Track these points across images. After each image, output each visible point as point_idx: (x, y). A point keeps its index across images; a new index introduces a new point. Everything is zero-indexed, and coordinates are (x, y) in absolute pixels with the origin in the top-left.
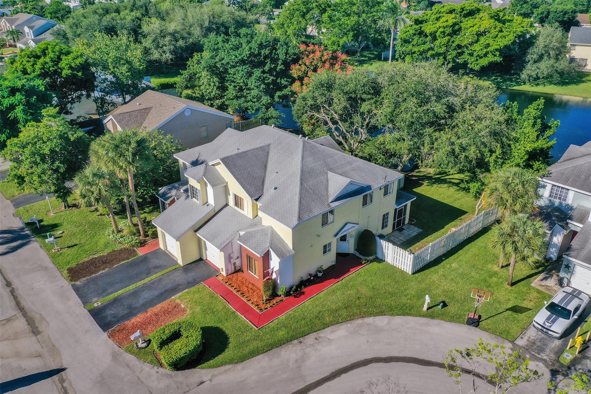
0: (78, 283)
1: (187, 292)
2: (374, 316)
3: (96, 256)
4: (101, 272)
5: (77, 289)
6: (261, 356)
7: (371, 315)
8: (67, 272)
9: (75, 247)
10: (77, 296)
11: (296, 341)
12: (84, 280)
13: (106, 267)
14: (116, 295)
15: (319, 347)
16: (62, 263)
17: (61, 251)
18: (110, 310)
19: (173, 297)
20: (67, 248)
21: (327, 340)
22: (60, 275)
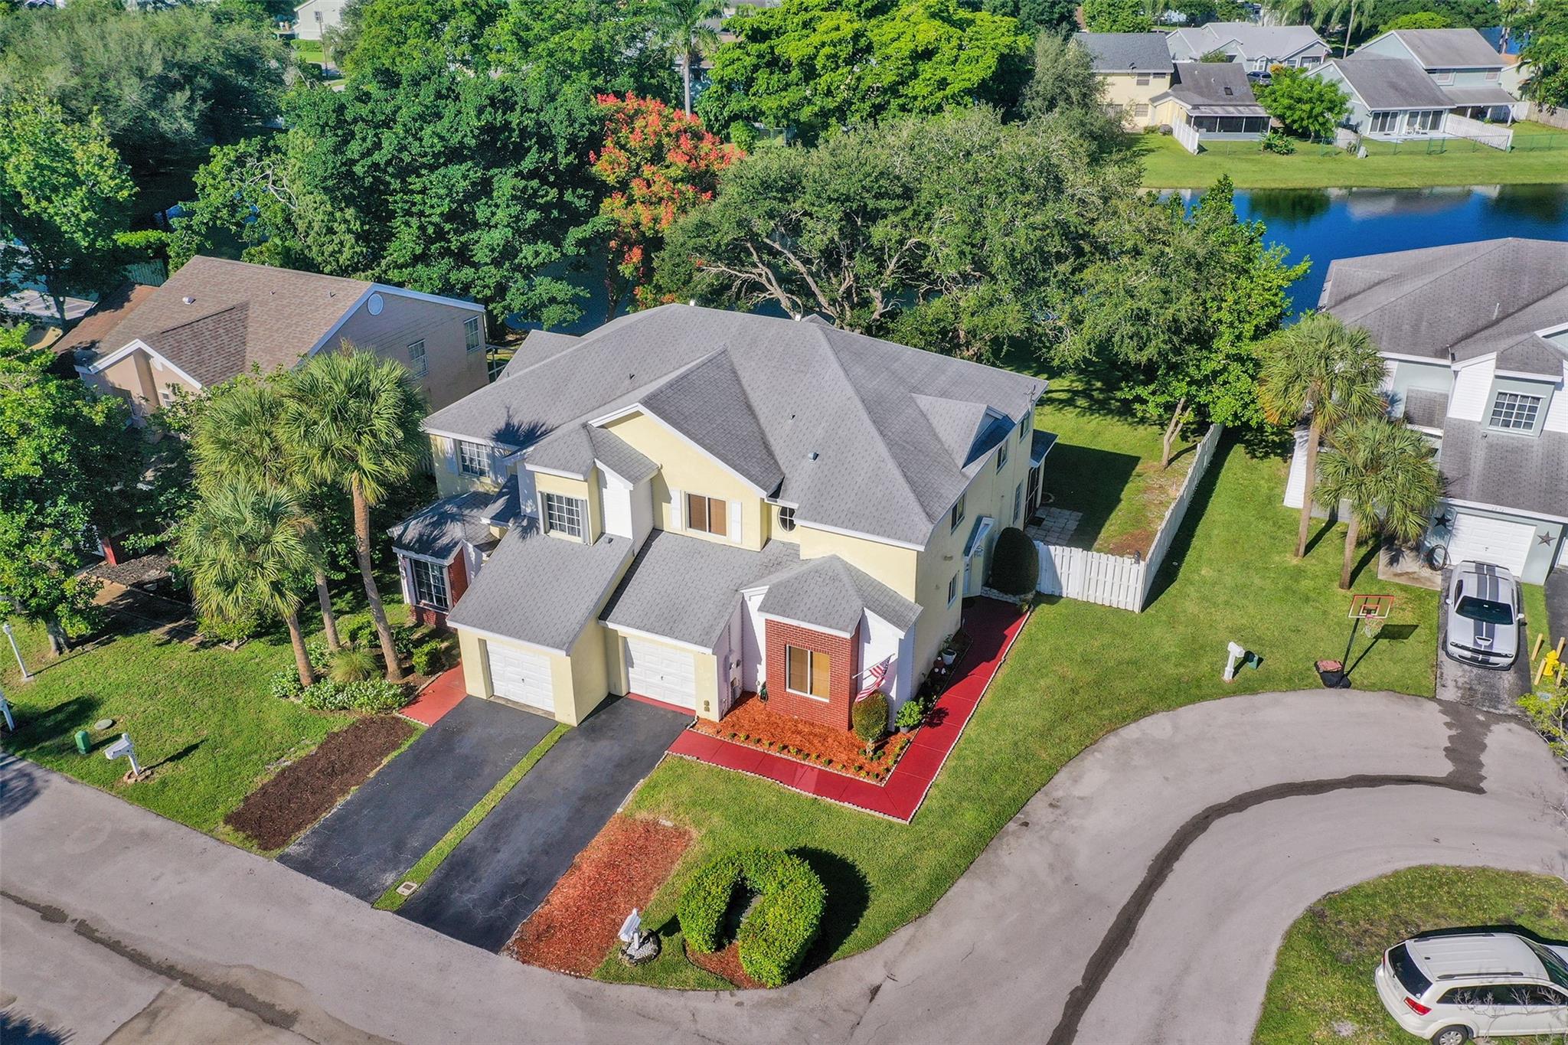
0: (292, 849)
1: (647, 786)
2: (1135, 721)
3: (288, 763)
4: (340, 802)
5: (305, 866)
6: (962, 883)
7: (1126, 719)
8: (229, 828)
9: (196, 753)
10: (322, 885)
11: (1012, 826)
12: (307, 837)
13: (349, 785)
14: (447, 850)
15: (1074, 821)
16: (191, 808)
17: (156, 775)
18: (461, 892)
19: (619, 810)
20: (170, 765)
21: (1079, 801)
22: (212, 843)
